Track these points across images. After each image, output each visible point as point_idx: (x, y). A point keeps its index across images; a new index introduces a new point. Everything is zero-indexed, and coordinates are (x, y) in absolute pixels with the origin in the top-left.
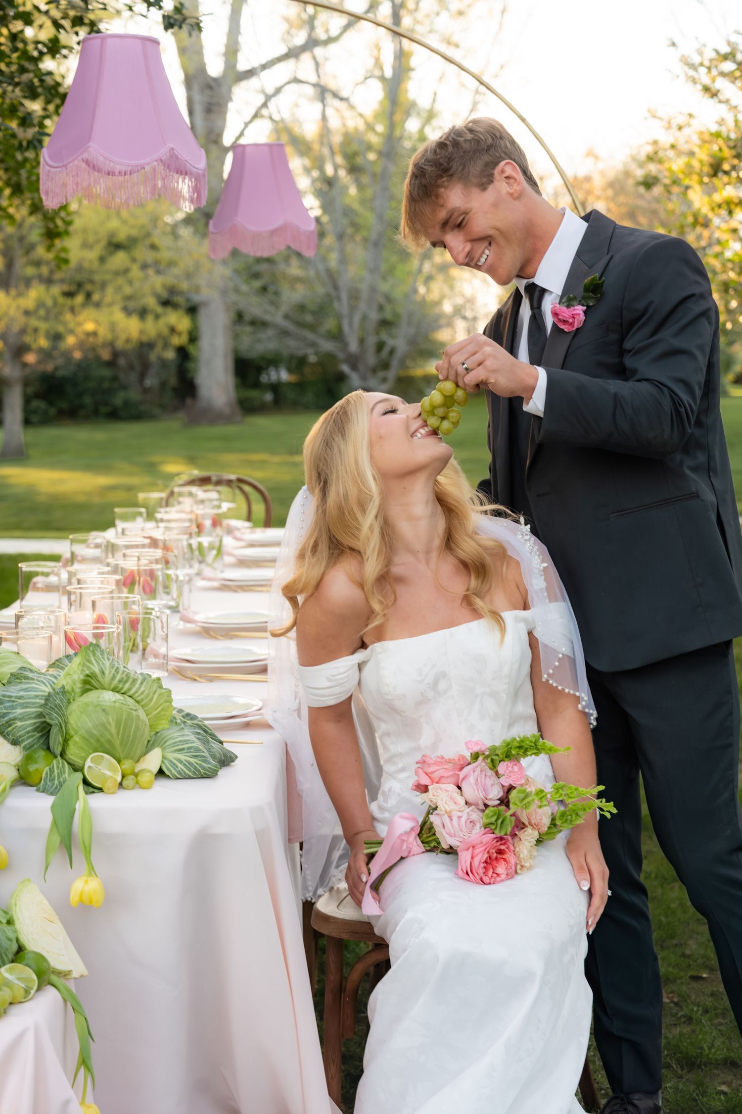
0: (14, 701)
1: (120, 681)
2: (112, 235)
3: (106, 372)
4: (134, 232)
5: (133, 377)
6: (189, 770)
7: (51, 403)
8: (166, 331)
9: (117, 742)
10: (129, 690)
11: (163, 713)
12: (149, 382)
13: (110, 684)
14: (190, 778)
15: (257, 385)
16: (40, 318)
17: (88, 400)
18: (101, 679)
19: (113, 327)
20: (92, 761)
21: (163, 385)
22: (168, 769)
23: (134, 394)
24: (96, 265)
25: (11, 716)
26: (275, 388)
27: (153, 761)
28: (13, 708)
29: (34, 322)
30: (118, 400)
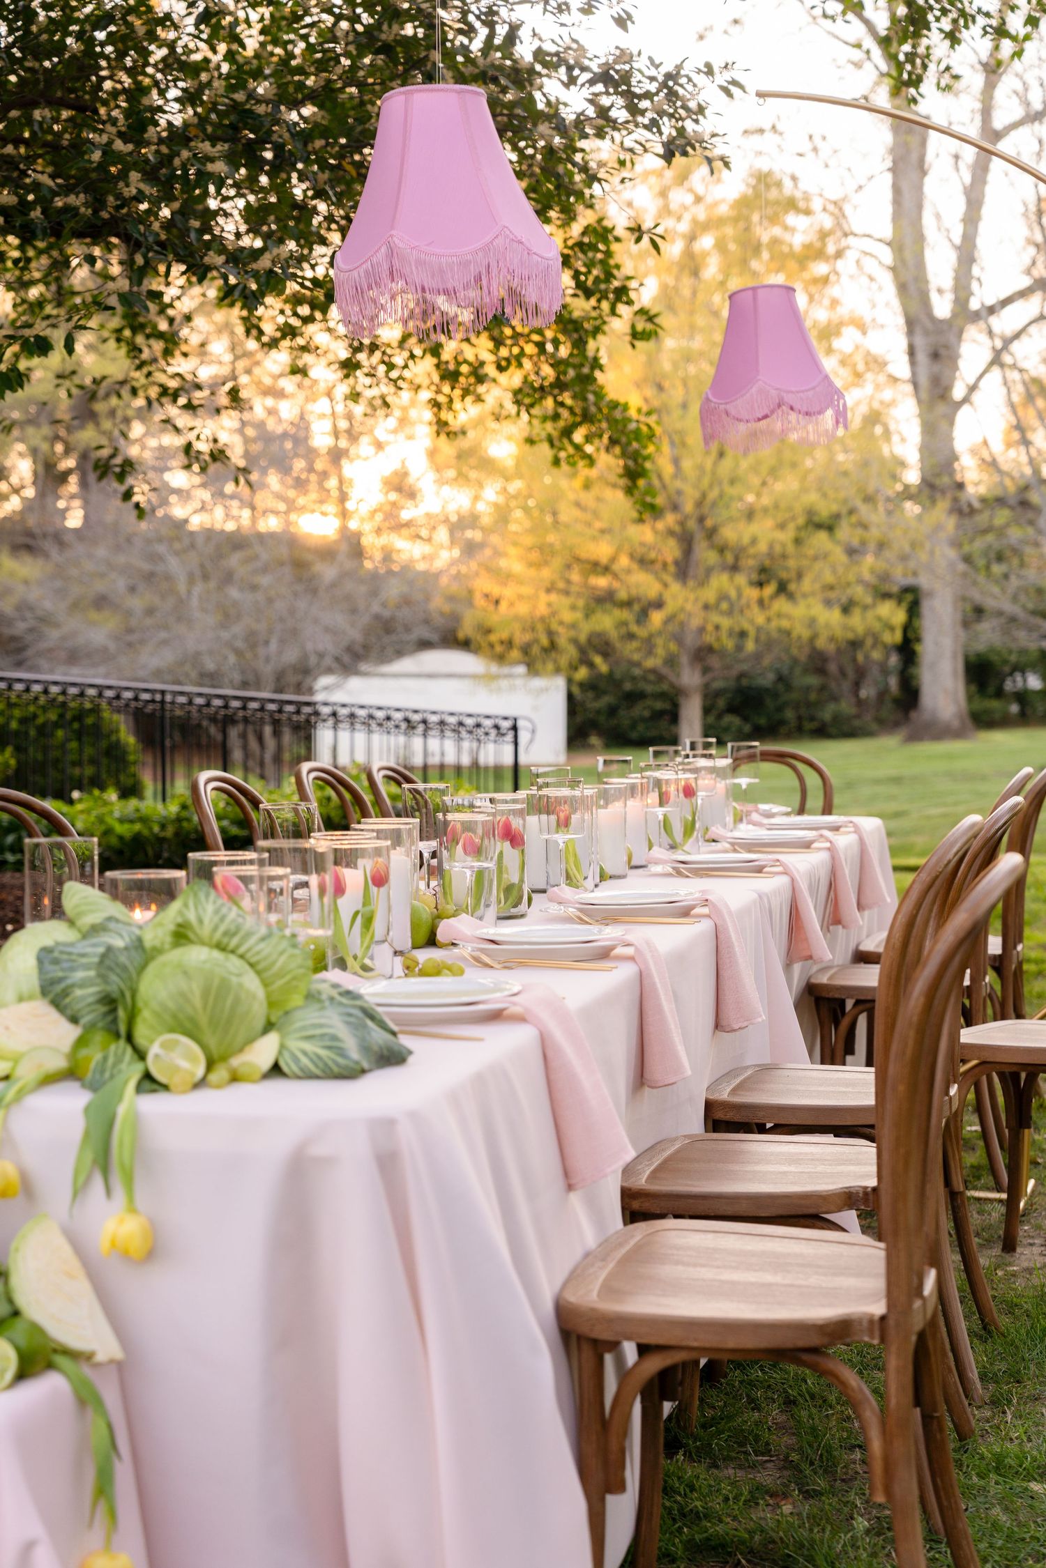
0: (73, 961)
1: (226, 933)
2: (810, 512)
3: (813, 680)
4: (834, 508)
5: (846, 686)
6: (316, 1066)
7: (746, 719)
8: (877, 626)
9: (203, 1020)
10: (238, 946)
11: (295, 983)
12: (863, 693)
13: (211, 937)
14: (317, 1077)
15: (999, 693)
16: (722, 613)
17: (789, 714)
18: (198, 931)
19: (812, 622)
20: (163, 1046)
21: (882, 694)
22: (287, 1064)
23: (846, 706)
24: (791, 548)
25: (69, 982)
26: (1022, 697)
27: (264, 1051)
28: (72, 969)
29: (716, 618)
30: (827, 714)
